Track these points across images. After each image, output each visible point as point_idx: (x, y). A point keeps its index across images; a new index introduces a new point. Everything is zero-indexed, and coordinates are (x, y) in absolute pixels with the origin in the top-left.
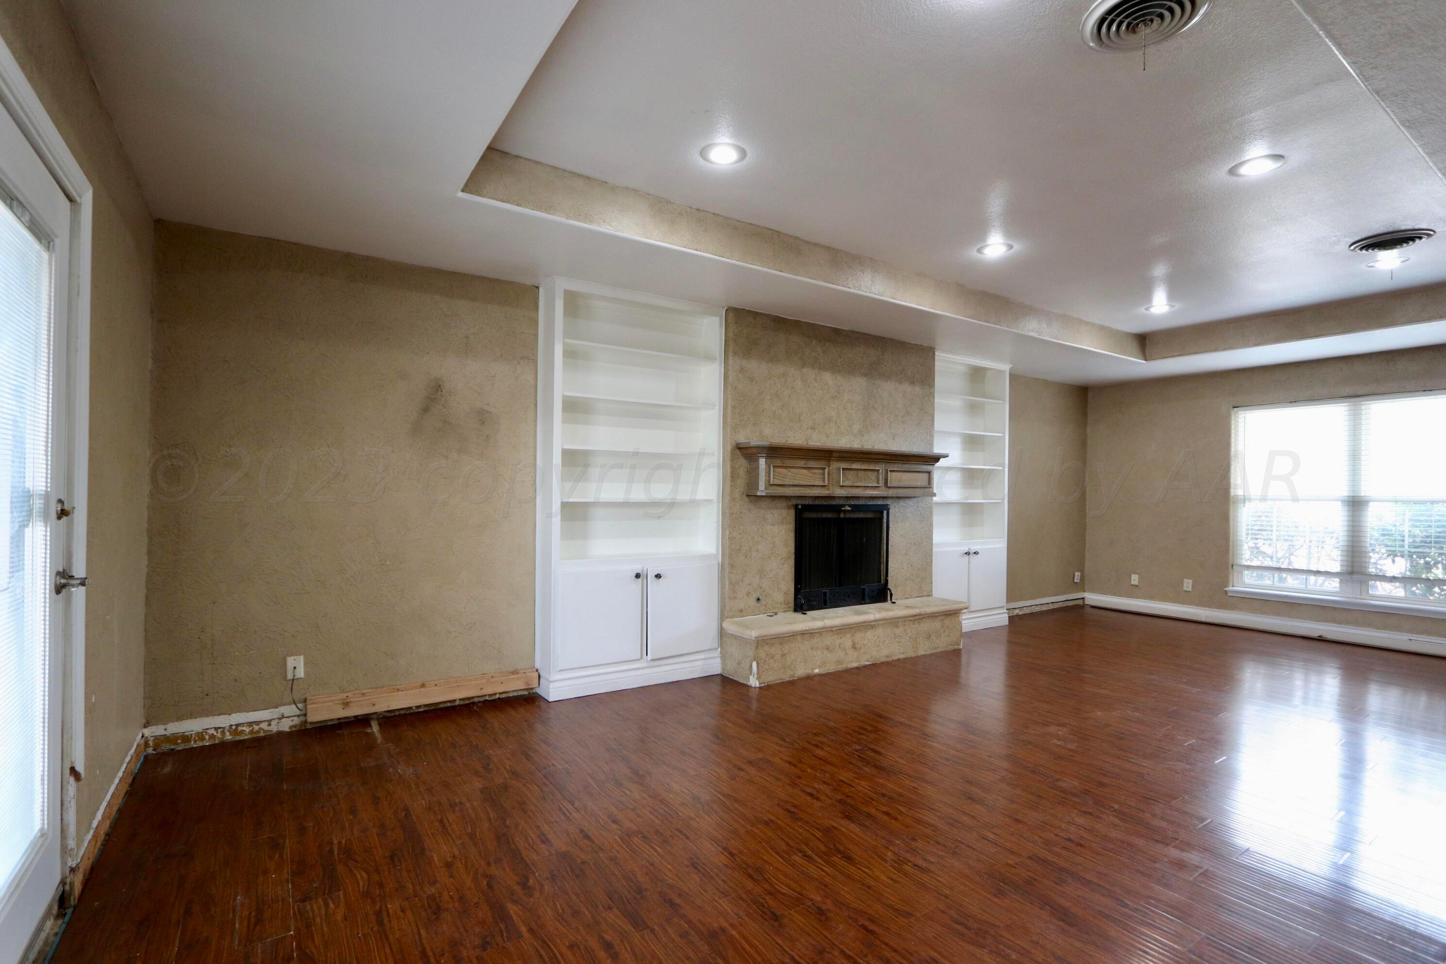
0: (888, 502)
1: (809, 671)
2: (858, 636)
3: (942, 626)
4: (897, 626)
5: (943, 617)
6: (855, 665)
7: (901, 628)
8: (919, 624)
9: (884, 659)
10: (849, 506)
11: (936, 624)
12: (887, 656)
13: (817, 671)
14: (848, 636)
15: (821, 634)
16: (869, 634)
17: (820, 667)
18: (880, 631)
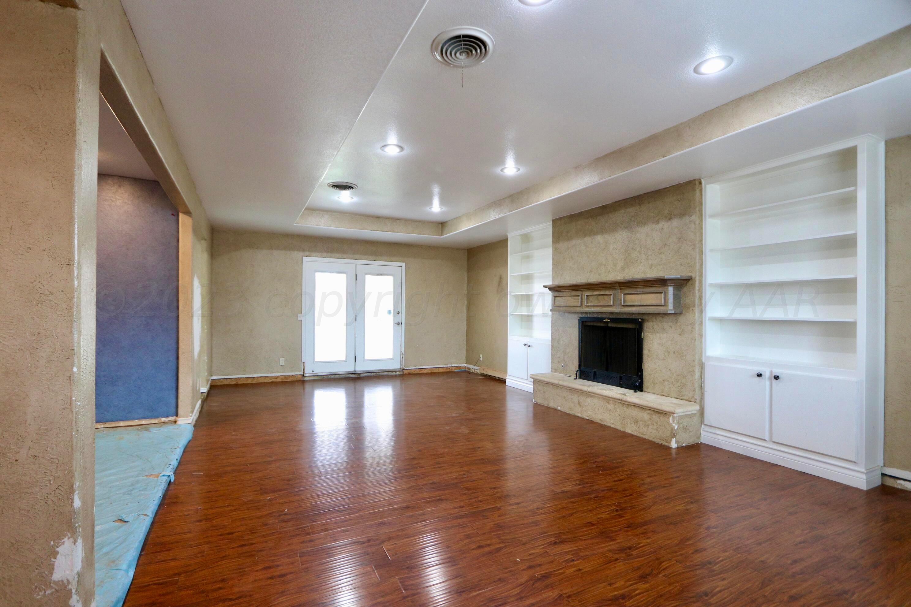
0: (645, 317)
1: (555, 406)
2: (582, 398)
3: (650, 419)
4: (608, 403)
5: (652, 413)
6: (580, 415)
7: (612, 406)
8: (627, 408)
9: (598, 421)
10: (609, 318)
11: (645, 416)
12: (600, 420)
13: (559, 408)
14: (576, 396)
15: (561, 389)
16: (589, 400)
17: (561, 407)
18: (596, 401)
